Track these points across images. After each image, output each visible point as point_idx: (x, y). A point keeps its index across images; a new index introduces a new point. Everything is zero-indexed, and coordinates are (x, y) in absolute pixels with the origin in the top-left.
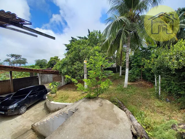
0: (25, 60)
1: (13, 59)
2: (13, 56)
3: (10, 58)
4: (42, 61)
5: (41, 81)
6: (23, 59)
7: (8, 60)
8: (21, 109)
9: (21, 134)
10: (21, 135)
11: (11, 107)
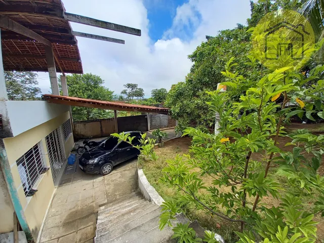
0: (141, 90)
1: (129, 90)
2: (129, 86)
3: (126, 88)
4: (160, 91)
5: (151, 123)
6: (139, 89)
7: (124, 92)
8: (104, 168)
9: (82, 216)
10: (79, 219)
11: (91, 162)
